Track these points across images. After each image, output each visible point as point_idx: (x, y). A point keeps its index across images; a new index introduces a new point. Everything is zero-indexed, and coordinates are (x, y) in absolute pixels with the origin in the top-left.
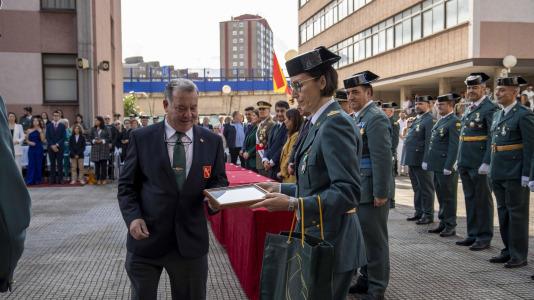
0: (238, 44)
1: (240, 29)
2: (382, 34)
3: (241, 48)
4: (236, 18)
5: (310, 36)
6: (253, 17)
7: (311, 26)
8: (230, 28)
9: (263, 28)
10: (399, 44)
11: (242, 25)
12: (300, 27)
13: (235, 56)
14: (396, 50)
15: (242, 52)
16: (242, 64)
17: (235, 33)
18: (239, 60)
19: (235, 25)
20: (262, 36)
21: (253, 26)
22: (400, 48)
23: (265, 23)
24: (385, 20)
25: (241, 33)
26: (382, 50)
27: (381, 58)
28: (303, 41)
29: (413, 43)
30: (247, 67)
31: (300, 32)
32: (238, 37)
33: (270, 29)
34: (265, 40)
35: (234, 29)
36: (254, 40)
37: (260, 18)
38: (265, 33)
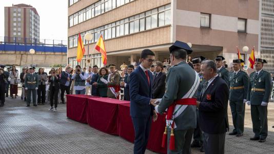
0: (17, 22)
1: (19, 13)
2: (122, 26)
3: (19, 24)
4: (15, 6)
5: (76, 23)
6: (27, 6)
7: (77, 17)
8: (11, 11)
9: (33, 13)
10: (132, 32)
11: (19, 10)
12: (69, 17)
13: (15, 29)
14: (130, 35)
15: (20, 27)
16: (19, 34)
17: (15, 15)
18: (17, 32)
19: (15, 10)
20: (33, 18)
21: (27, 12)
22: (133, 35)
23: (35, 10)
24: (124, 19)
25: (19, 15)
26: (122, 34)
27: (122, 39)
28: (71, 25)
29: (140, 33)
30: (23, 37)
31: (69, 20)
32: (17, 17)
33: (37, 14)
34: (34, 21)
35: (15, 12)
36: (27, 20)
37: (31, 7)
38: (34, 16)
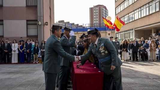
0: (96, 15)
1: (97, 10)
3: (97, 16)
4: (95, 6)
5: (119, 11)
6: (101, 6)
7: (120, 8)
8: (93, 10)
9: (104, 9)
11: (97, 8)
12: (116, 8)
13: (95, 19)
14: (150, 15)
15: (97, 18)
16: (97, 22)
17: (95, 11)
18: (96, 21)
19: (95, 9)
20: (104, 12)
21: (101, 9)
22: (151, 14)
23: (105, 7)
25: (97, 11)
26: (145, 15)
27: (144, 18)
28: (117, 13)
29: (156, 12)
30: (99, 23)
31: (116, 10)
32: (96, 13)
33: (107, 10)
34: (105, 13)
35: (95, 10)
36: (101, 13)
37: (103, 6)
38: (105, 11)
